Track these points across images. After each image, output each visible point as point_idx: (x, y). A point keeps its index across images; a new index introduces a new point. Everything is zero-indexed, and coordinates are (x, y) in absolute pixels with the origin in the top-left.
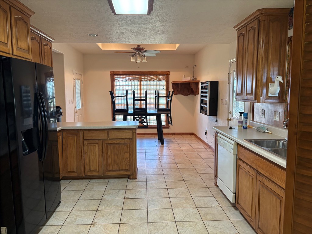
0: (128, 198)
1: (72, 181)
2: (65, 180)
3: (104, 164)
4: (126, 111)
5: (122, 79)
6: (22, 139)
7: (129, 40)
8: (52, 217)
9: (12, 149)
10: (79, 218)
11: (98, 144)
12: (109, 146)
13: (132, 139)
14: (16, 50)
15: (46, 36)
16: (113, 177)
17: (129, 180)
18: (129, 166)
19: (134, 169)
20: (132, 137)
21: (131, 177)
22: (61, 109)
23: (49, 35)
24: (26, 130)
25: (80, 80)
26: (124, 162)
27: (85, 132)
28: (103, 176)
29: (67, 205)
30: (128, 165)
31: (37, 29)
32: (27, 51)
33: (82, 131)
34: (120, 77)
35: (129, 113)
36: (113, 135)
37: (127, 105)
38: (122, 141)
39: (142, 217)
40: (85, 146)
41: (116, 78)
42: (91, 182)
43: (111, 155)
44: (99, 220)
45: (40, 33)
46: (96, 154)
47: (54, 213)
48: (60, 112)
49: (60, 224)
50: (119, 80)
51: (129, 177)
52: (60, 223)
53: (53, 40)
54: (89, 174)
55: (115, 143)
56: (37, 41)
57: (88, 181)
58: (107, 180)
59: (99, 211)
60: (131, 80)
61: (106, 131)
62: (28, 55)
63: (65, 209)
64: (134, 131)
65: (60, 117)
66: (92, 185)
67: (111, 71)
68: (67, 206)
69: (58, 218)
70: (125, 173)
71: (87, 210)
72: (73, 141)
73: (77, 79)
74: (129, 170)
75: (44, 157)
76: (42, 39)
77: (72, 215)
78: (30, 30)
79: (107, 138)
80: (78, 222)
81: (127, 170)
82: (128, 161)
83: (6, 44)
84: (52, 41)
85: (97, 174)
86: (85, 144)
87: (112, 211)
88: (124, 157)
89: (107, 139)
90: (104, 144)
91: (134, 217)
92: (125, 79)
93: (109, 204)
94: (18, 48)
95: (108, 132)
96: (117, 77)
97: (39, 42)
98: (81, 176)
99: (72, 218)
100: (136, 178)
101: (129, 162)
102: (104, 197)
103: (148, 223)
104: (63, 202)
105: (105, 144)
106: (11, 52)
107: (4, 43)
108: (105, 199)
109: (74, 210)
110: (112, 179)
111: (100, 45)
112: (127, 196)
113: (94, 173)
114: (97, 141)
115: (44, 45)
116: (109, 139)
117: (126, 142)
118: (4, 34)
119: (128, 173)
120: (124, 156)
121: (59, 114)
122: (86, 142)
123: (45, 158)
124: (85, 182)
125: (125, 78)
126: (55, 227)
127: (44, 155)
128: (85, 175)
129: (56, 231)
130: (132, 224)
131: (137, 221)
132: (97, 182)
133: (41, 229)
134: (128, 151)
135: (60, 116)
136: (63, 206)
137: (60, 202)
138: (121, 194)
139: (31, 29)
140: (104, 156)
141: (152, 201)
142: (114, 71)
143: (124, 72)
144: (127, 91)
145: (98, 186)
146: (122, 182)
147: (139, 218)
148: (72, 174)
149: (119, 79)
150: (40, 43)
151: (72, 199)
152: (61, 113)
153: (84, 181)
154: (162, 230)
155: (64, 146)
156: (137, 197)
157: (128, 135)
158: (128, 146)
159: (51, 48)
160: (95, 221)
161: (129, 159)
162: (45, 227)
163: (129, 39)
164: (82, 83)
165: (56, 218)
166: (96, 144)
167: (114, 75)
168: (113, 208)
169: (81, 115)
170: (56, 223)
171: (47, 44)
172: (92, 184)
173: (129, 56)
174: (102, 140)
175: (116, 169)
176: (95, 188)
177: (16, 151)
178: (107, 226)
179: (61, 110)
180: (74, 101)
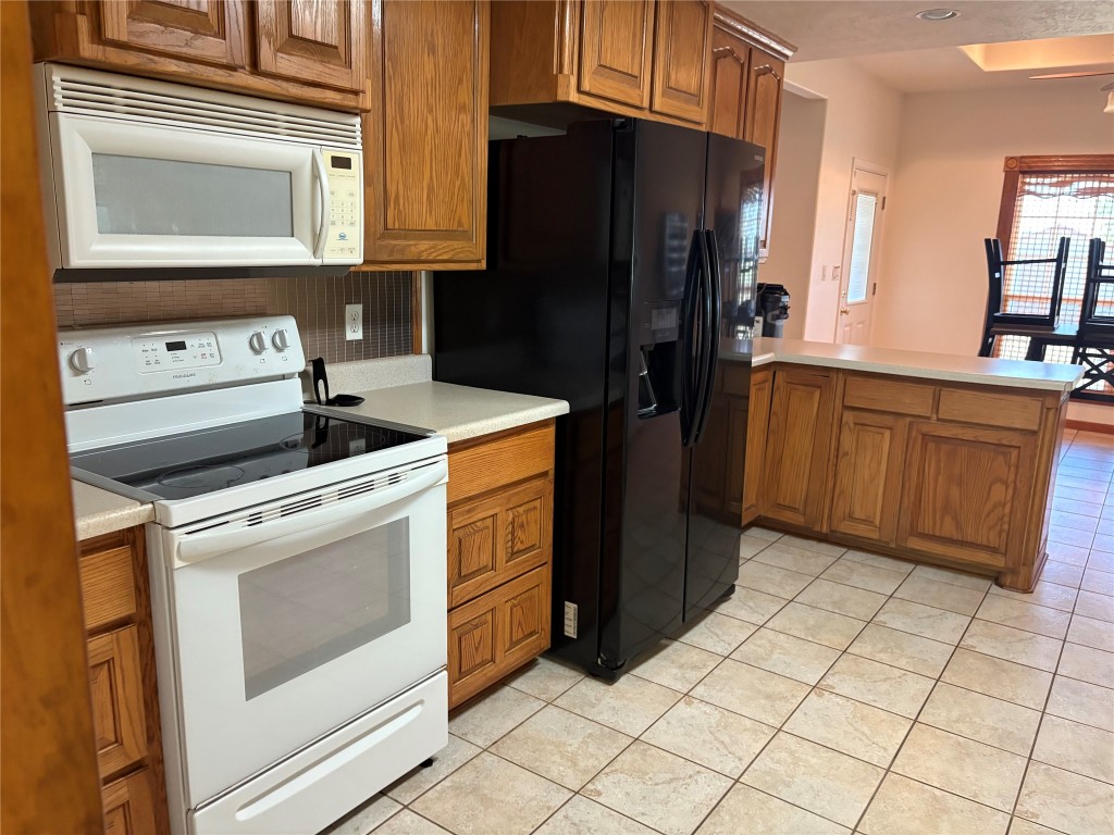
0: (971, 649)
1: (787, 538)
2: (765, 531)
3: (905, 504)
4: (1048, 322)
5: (1053, 190)
6: (641, 371)
7: (1100, 20)
8: (702, 624)
9: (614, 395)
10: (781, 656)
11: (890, 429)
12: (931, 446)
13: (1034, 433)
14: (663, 96)
15: (770, 38)
16: (931, 561)
17: (995, 589)
18: (1004, 535)
19: (1026, 551)
20: (1035, 428)
21: (1008, 580)
22: (786, 294)
23: (780, 36)
24: (657, 345)
25: (876, 195)
26: (988, 514)
27: (850, 379)
28: (894, 546)
29: (751, 604)
30: (1001, 531)
31: (741, 20)
32: (695, 98)
33: (841, 376)
34: (1047, 181)
35: (1057, 332)
36: (953, 406)
37: (1056, 300)
38: (991, 437)
39: (1010, 729)
40: (845, 430)
41: (1030, 184)
42: (846, 556)
43: (936, 481)
44: (843, 683)
45: (751, 33)
46: (879, 463)
47: (711, 617)
48: (781, 305)
49: (719, 650)
50: (1039, 195)
51: (997, 578)
52: (722, 649)
53: (789, 53)
54: (846, 527)
55: (960, 437)
56: (737, 60)
57: (839, 551)
58: (908, 567)
59: (851, 657)
60: (1097, 192)
61: (930, 389)
62: (696, 108)
63: (743, 614)
64: (1049, 402)
65: (779, 323)
66: (849, 568)
67: (1008, 159)
68: (751, 608)
69: (720, 633)
70: (982, 557)
71: (810, 639)
72: (806, 407)
73: (867, 192)
74: (1003, 551)
75: (697, 436)
76: (753, 52)
77: (761, 638)
78: (711, 23)
79: (928, 415)
80: (775, 665)
81: (994, 550)
82: (1003, 516)
83: (634, 79)
84: (786, 57)
85: (875, 536)
86: (847, 423)
87: (898, 673)
88: (988, 498)
89: (929, 418)
90: (914, 433)
91: (977, 720)
92: (1067, 189)
93: (892, 644)
94: (670, 89)
95: (937, 393)
96: (1033, 180)
97: (742, 66)
98: (817, 528)
99: (760, 646)
100: (1027, 589)
101: (1006, 519)
102: (880, 618)
103: (1030, 758)
104: (745, 592)
105: (920, 438)
106: (646, 104)
107: (631, 75)
108: (883, 625)
109: (770, 625)
110: (926, 569)
111: (975, 53)
112: (968, 641)
113: (862, 530)
114: (889, 420)
115: (760, 73)
116: (938, 419)
117: (1005, 442)
118: (634, 46)
119: (999, 562)
120: (989, 493)
121: (777, 312)
122: (849, 417)
123: (700, 440)
124: (828, 552)
125: (1070, 183)
126: (705, 655)
127: (699, 430)
128: (831, 531)
129: (705, 666)
130: (961, 739)
131: (984, 735)
132: (870, 562)
133: (666, 646)
134: (1011, 478)
135: (778, 317)
136: (740, 603)
137: (732, 589)
138: (950, 627)
139: (716, 19)
140: (907, 478)
141: (1075, 692)
142: (1022, 157)
143: (1067, 161)
144: (1063, 239)
145: (870, 578)
146: (966, 588)
147: (996, 729)
148: (787, 517)
149: (1039, 189)
150: (745, 67)
151: (771, 591)
152: (785, 308)
153: (824, 547)
154: (1084, 805)
155: (773, 419)
156: (1010, 657)
157: (1022, 416)
158: (1014, 459)
159: (780, 82)
160: (829, 681)
161: (1007, 510)
162: (676, 645)
163: (1098, 14)
164: (883, 208)
165: (712, 629)
166: (882, 430)
167: (1019, 172)
168: (902, 663)
169: (860, 326)
170: (709, 644)
171: (770, 70)
172: (849, 564)
173: (1103, 90)
174: (908, 419)
175: (948, 535)
176: (856, 580)
177: (620, 404)
178: (867, 710)
179: (785, 299)
180: (841, 272)
